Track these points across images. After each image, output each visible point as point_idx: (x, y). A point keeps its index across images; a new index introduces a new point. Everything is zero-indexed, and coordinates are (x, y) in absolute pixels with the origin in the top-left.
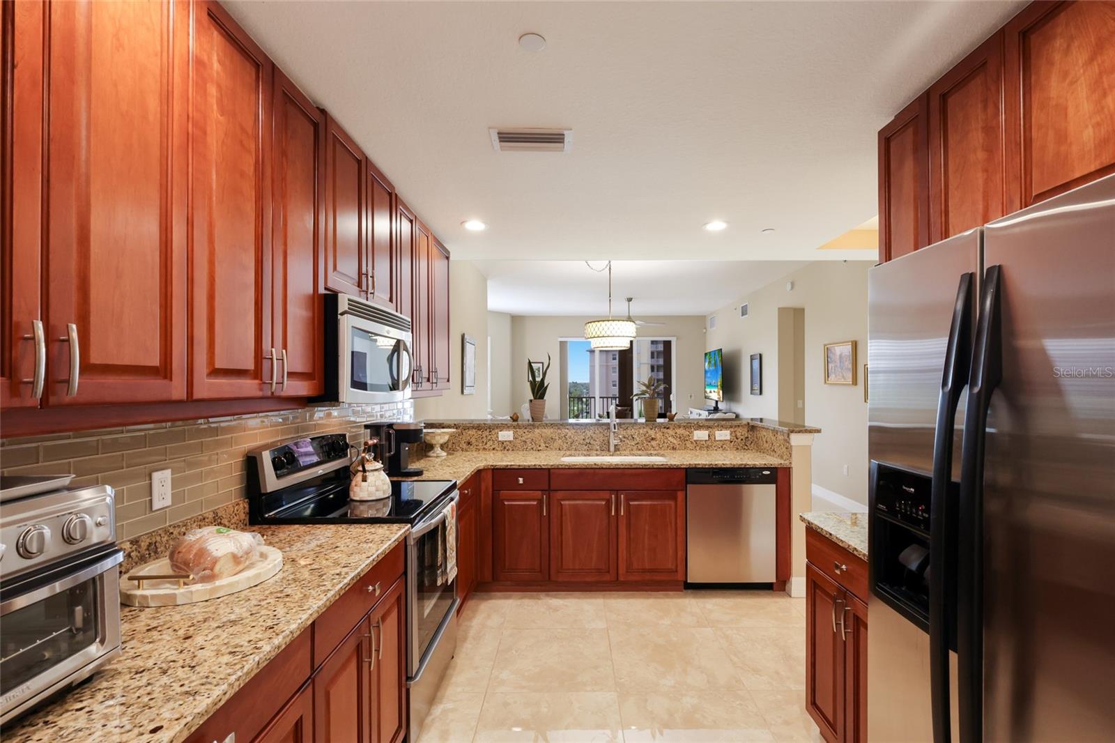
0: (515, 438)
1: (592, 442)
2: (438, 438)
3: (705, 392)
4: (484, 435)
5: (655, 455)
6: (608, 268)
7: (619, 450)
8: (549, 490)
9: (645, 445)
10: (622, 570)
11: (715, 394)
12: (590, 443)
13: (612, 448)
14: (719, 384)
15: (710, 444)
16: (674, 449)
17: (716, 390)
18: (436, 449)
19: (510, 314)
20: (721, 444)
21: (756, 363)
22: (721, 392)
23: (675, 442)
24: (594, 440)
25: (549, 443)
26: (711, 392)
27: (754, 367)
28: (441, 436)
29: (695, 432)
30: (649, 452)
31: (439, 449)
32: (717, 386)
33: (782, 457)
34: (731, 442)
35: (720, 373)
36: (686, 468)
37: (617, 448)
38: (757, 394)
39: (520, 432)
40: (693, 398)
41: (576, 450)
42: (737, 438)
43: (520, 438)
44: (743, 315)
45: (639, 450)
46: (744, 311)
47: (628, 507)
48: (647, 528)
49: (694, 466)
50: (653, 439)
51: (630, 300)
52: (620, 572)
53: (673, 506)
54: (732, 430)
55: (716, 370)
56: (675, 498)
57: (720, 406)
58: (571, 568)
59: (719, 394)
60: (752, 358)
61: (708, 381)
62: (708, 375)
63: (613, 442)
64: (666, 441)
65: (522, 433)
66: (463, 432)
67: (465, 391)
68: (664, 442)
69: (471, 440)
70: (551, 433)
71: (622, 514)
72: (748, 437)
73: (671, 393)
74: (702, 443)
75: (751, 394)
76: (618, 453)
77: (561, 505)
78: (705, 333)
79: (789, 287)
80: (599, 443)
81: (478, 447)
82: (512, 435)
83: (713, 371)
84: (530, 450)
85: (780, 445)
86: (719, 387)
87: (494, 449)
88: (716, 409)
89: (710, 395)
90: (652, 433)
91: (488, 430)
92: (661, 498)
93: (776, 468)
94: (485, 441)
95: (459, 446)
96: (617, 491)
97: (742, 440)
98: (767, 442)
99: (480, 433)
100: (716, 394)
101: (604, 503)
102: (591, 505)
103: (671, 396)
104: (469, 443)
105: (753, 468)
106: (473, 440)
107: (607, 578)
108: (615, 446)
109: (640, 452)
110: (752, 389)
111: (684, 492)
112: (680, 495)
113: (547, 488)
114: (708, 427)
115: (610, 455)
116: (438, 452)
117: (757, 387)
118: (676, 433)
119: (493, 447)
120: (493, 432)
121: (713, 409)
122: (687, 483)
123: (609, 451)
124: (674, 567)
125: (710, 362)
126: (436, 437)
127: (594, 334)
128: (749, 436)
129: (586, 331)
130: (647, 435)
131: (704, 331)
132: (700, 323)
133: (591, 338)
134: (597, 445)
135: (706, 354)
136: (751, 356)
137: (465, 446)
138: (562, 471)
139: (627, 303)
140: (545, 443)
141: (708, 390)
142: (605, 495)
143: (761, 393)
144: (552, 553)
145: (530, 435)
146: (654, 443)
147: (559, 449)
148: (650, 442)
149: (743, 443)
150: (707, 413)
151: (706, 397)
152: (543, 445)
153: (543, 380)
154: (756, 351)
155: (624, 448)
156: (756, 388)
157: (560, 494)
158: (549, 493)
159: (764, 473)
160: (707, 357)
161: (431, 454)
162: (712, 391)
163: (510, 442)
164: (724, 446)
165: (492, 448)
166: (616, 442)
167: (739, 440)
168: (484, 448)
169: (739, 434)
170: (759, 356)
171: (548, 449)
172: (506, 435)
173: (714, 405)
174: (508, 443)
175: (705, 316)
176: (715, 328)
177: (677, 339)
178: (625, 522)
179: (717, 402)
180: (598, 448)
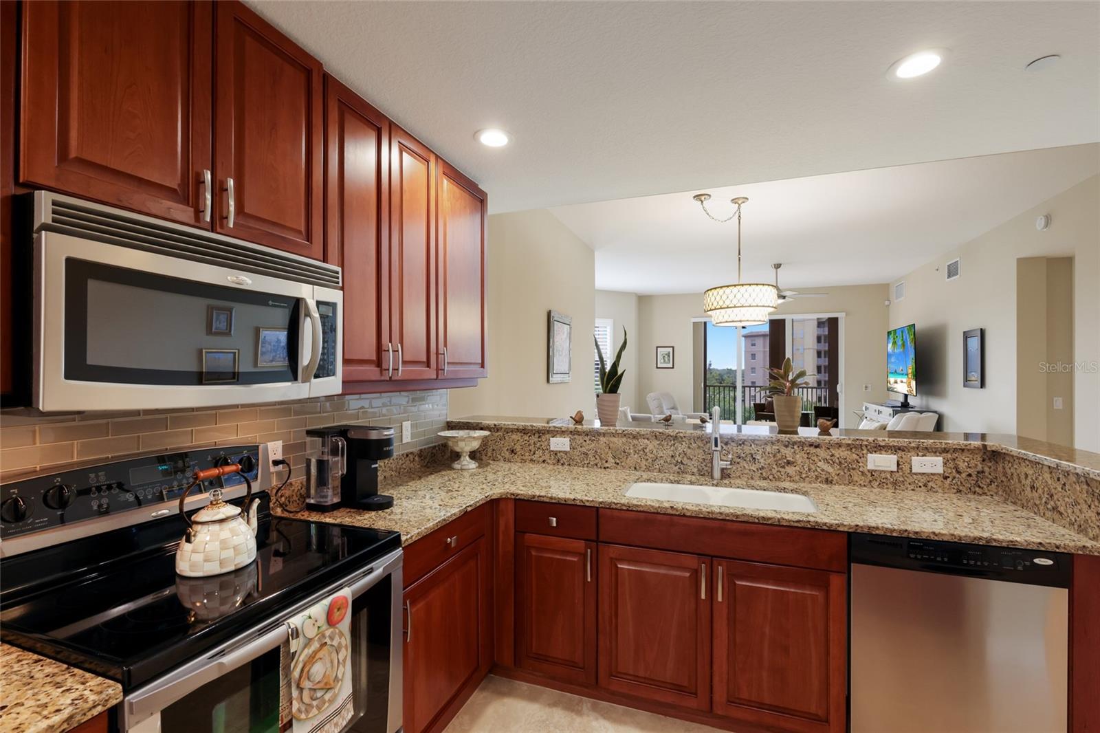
0: (573, 448)
1: (685, 461)
2: (461, 444)
3: (888, 382)
4: (532, 442)
5: (793, 491)
6: (737, 215)
7: (729, 476)
8: (596, 541)
9: (774, 471)
10: (720, 695)
11: (903, 385)
12: (681, 462)
13: (717, 474)
14: (910, 371)
15: (901, 479)
16: (828, 481)
17: (905, 380)
18: (462, 459)
19: (636, 294)
20: (924, 480)
21: (974, 343)
22: (913, 383)
23: (830, 470)
24: (689, 458)
25: (619, 459)
26: (896, 382)
27: (970, 348)
28: (468, 441)
29: (869, 455)
30: (782, 485)
31: (467, 458)
32: (907, 375)
33: (1082, 530)
34: (946, 478)
35: (912, 356)
36: (849, 533)
37: (725, 474)
38: (978, 388)
39: (580, 440)
40: (869, 390)
41: (660, 471)
42: (959, 473)
43: (579, 449)
44: (949, 276)
45: (765, 479)
46: (952, 271)
47: (731, 590)
48: (767, 630)
49: (866, 530)
50: (789, 463)
51: (778, 266)
52: (716, 698)
53: (821, 599)
54: (949, 456)
55: (905, 352)
56: (825, 587)
57: (911, 401)
58: (631, 672)
59: (909, 385)
60: (966, 336)
61: (892, 367)
62: (893, 360)
63: (718, 465)
64: (813, 467)
65: (582, 441)
66: (506, 435)
67: (551, 379)
68: (809, 470)
69: (516, 447)
70: (623, 444)
71: (720, 599)
72: (983, 472)
73: (838, 383)
74: (883, 475)
75: (965, 386)
76: (726, 481)
77: (618, 567)
78: (888, 305)
79: (1041, 222)
80: (696, 464)
81: (524, 458)
82: (568, 443)
83: (900, 353)
84: (593, 466)
85: (1076, 503)
86: (910, 376)
87: (544, 461)
88: (905, 406)
89: (895, 386)
90: (788, 453)
91: (537, 435)
92: (797, 581)
93: (1072, 555)
94: (533, 450)
95: (500, 454)
96: (712, 557)
97: (970, 475)
98: (1032, 487)
99: (527, 438)
100: (905, 385)
101: (687, 574)
102: (665, 575)
103: (838, 386)
104: (513, 451)
105: (1007, 548)
106: (518, 448)
107: (692, 703)
108: (722, 470)
109: (764, 483)
110: (966, 379)
111: (846, 576)
112: (836, 581)
113: (594, 538)
114: (896, 449)
115: (713, 485)
116: (465, 463)
117: (975, 376)
118: (832, 455)
119: (543, 458)
120: (543, 438)
121: (900, 405)
122: (850, 560)
123: (712, 478)
124: (821, 713)
125: (894, 343)
126: (459, 443)
127: (715, 304)
128: (986, 469)
129: (705, 302)
130: (779, 456)
131: (887, 303)
132: (882, 293)
133: (711, 310)
134: (693, 466)
135: (889, 333)
136: (964, 332)
137: (507, 455)
138: (616, 513)
139: (775, 270)
140: (614, 457)
141: (892, 380)
142: (691, 561)
143: (983, 385)
144: (601, 643)
145: (593, 445)
146: (790, 469)
147: (635, 468)
148: (783, 467)
149: (972, 481)
150: (890, 411)
151: (889, 389)
152: (611, 460)
153: (615, 366)
154: (974, 325)
155: (738, 474)
156: (973, 378)
157: (614, 550)
158: (597, 544)
159: (1036, 561)
160: (891, 336)
161: (456, 466)
162: (899, 380)
163: (566, 453)
164: (930, 484)
165: (541, 460)
166: (723, 464)
167: (964, 475)
168: (531, 460)
169: (962, 465)
170: (979, 333)
171: (619, 467)
172: (560, 444)
173: (902, 399)
174: (563, 455)
175: (888, 284)
176: (902, 298)
177: (846, 315)
178: (725, 611)
179: (906, 396)
180: (695, 470)
